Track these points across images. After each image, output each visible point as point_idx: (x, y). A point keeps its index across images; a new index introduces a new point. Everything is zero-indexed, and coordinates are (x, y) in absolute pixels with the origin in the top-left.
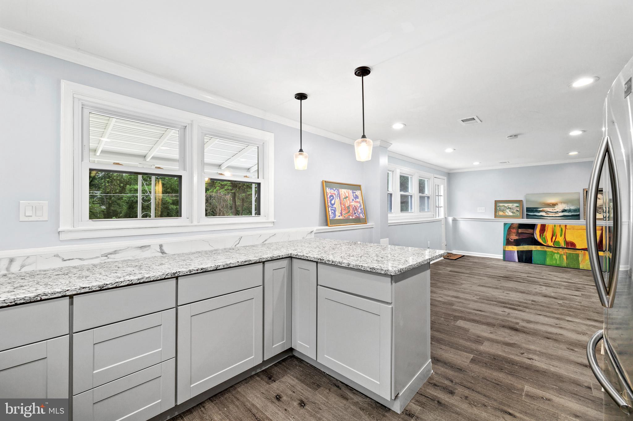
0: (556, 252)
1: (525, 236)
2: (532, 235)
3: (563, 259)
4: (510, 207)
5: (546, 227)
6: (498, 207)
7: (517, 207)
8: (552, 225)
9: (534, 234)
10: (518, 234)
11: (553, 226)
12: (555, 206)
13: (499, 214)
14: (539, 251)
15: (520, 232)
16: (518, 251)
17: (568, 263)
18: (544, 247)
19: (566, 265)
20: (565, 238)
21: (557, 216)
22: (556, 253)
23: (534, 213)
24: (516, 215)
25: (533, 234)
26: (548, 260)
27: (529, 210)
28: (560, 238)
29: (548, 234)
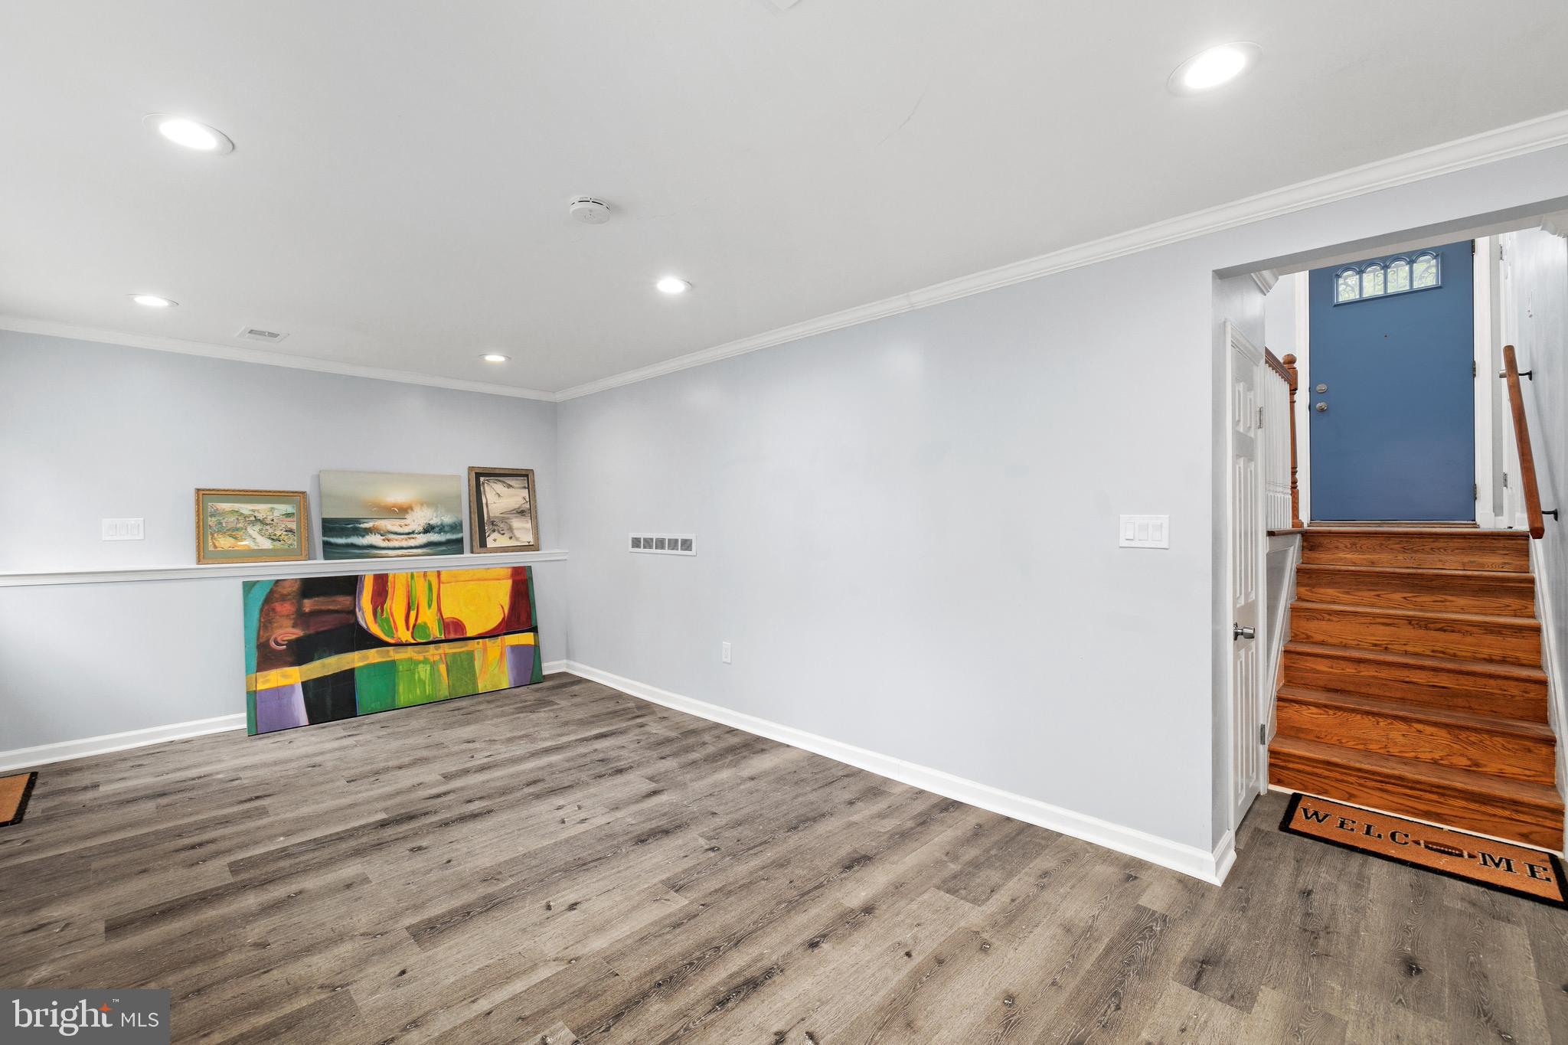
0: (422, 658)
1: (326, 624)
2: (351, 616)
3: (440, 675)
4: (260, 516)
5: (389, 584)
6: (211, 516)
7: (288, 515)
8: (405, 575)
9: (357, 610)
10: (301, 618)
11: (407, 577)
12: (408, 513)
13: (215, 547)
14: (374, 665)
15: (307, 610)
16: (305, 684)
17: (453, 685)
18: (388, 651)
19: (447, 693)
20: (439, 610)
21: (413, 545)
22: (420, 662)
23: (348, 536)
24: (286, 547)
25: (353, 612)
26: (401, 689)
27: (331, 527)
28: (429, 612)
29: (396, 605)
